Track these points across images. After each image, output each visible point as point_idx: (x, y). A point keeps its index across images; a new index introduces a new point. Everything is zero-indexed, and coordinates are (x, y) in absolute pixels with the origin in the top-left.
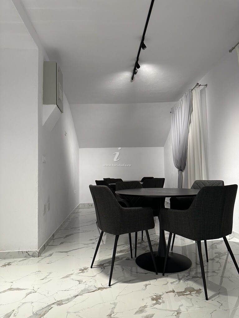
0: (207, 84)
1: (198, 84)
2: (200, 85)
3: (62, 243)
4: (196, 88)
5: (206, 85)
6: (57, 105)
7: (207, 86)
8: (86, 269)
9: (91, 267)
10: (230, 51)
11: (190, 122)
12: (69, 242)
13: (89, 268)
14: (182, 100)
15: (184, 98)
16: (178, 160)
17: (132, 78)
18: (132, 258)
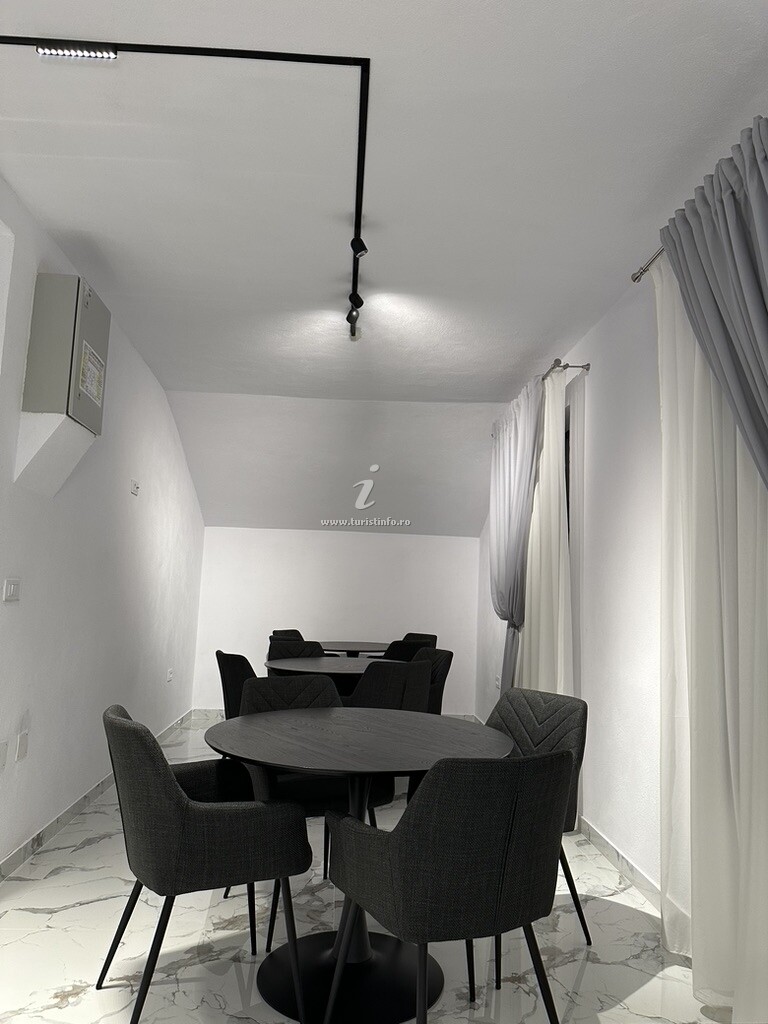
0: (588, 365)
1: (557, 362)
2: (566, 366)
3: (55, 872)
4: (554, 375)
5: (587, 367)
6: (67, 414)
7: (588, 369)
8: (77, 991)
9: (99, 986)
10: (636, 278)
11: (536, 479)
12: (83, 870)
13: (88, 989)
14: (518, 405)
15: (521, 398)
16: (504, 592)
17: (353, 332)
18: (254, 952)
